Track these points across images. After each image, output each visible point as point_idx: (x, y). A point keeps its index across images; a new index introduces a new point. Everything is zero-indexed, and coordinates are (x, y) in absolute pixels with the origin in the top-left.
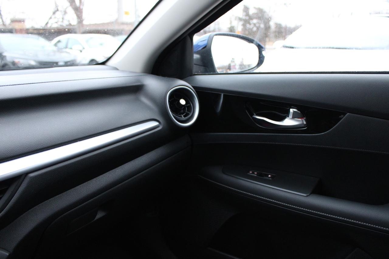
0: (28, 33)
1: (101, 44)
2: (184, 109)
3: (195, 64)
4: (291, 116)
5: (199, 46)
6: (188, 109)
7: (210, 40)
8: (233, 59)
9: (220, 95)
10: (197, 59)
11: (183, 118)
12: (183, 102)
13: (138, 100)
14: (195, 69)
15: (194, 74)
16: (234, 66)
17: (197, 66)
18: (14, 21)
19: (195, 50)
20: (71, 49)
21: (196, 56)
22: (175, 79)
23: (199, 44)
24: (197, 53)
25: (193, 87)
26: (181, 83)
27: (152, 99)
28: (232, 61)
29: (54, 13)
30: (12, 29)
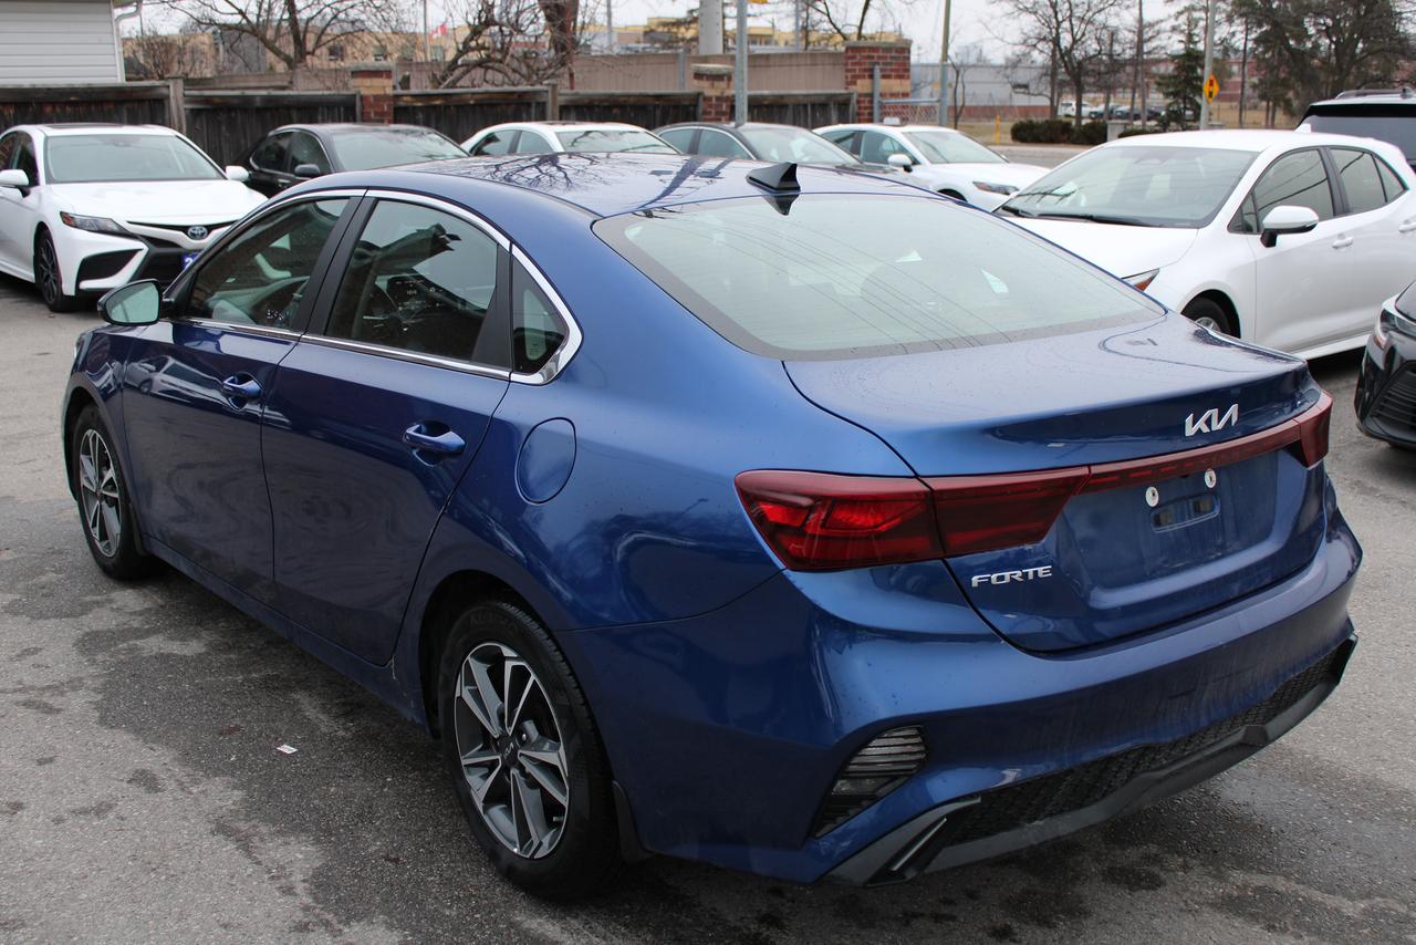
30: (354, 96)
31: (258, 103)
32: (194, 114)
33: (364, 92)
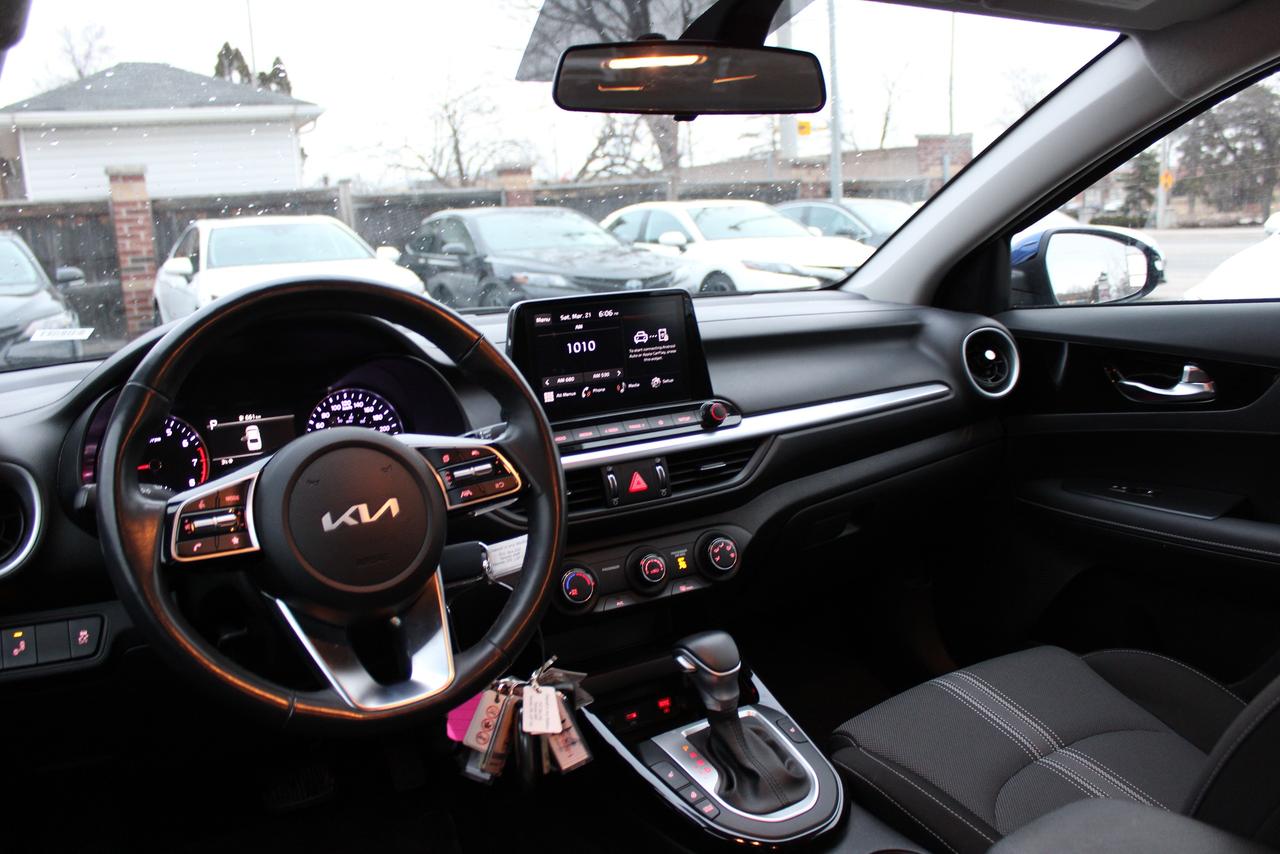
0: (539, 203)
1: (735, 227)
2: (992, 369)
3: (1014, 289)
4: (1185, 378)
5: (1022, 252)
6: (1000, 368)
7: (1044, 241)
8: (1103, 274)
9: (1062, 345)
10: (1018, 279)
11: (990, 383)
12: (990, 355)
13: (913, 349)
14: (1014, 297)
15: (1011, 307)
16: (1107, 290)
17: (1019, 293)
18: (504, 171)
19: (1014, 262)
20: (656, 241)
21: (1016, 274)
22: (977, 316)
23: (1024, 249)
24: (1018, 267)
25: (1010, 330)
26: (988, 323)
27: (938, 348)
28: (1101, 281)
29: (602, 143)
30: (499, 193)
31: (416, 201)
32: (362, 212)
33: (508, 188)
